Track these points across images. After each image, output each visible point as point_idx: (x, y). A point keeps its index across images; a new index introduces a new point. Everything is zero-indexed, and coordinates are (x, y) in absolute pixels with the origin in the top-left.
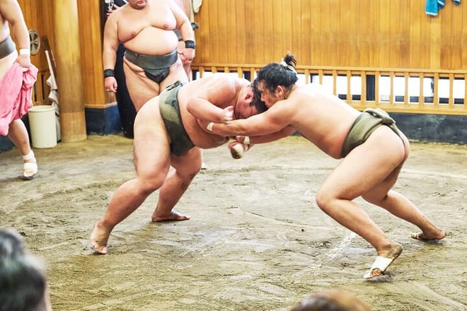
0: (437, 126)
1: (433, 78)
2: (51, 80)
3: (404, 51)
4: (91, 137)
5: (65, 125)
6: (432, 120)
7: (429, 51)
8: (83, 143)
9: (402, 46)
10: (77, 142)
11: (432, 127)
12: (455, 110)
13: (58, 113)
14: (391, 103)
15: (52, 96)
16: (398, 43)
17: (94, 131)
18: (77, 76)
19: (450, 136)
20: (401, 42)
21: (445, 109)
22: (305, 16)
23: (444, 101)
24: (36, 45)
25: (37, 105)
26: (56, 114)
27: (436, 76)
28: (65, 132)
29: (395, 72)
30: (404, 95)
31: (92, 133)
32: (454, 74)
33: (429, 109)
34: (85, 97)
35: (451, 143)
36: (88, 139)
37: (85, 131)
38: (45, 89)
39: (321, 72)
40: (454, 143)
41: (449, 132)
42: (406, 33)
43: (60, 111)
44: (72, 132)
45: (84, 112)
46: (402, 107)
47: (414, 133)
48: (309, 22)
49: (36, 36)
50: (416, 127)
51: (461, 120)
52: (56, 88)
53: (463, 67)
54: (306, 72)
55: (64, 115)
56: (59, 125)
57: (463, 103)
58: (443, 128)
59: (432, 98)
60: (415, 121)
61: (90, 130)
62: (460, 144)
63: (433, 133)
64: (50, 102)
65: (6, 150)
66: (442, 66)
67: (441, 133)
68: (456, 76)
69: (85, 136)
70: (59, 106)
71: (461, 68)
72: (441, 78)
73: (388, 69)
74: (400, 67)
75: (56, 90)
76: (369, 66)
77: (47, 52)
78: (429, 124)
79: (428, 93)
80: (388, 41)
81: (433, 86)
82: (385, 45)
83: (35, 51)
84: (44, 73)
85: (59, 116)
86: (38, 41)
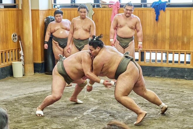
0: (168, 71)
1: (166, 53)
2: (21, 52)
3: (155, 42)
4: (35, 74)
5: (26, 69)
6: (166, 69)
7: (165, 42)
8: (33, 76)
9: (154, 40)
10: (30, 75)
11: (166, 72)
12: (174, 65)
13: (23, 64)
14: (150, 62)
15: (21, 58)
16: (153, 39)
17: (37, 72)
18: (31, 51)
19: (173, 75)
20: (154, 39)
21: (171, 65)
23: (170, 62)
24: (16, 39)
25: (16, 61)
26: (23, 65)
27: (168, 52)
28: (26, 72)
29: (152, 51)
30: (155, 59)
31: (36, 72)
32: (175, 51)
33: (165, 65)
34: (34, 58)
35: (173, 78)
36: (34, 74)
37: (33, 71)
38: (19, 55)
40: (174, 78)
41: (172, 74)
42: (156, 36)
43: (24, 64)
44: (29, 72)
45: (33, 64)
46: (154, 64)
47: (159, 74)
49: (16, 35)
50: (160, 72)
51: (177, 69)
52: (23, 55)
53: (178, 49)
55: (26, 65)
56: (24, 69)
57: (178, 63)
58: (170, 72)
59: (166, 60)
60: (159, 69)
61: (35, 71)
62: (177, 79)
63: (166, 74)
64: (21, 60)
65: (3, 78)
66: (170, 49)
67: (169, 74)
68: (175, 52)
69: (33, 73)
70: (24, 62)
71: (177, 49)
72: (169, 53)
73: (149, 50)
74: (154, 49)
75: (23, 56)
77: (20, 41)
78: (165, 71)
79: (164, 58)
80: (149, 39)
81: (166, 56)
82: (148, 40)
83: (16, 41)
84: (19, 49)
85: (24, 65)
86: (17, 37)
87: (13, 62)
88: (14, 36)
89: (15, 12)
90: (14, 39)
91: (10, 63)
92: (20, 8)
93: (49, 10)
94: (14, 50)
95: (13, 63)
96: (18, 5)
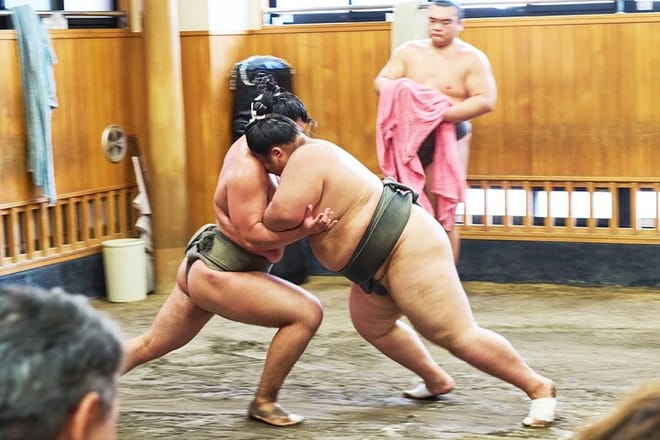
2: (141, 201)
5: (161, 267)
13: (150, 249)
15: (142, 223)
18: (181, 193)
22: (523, 101)
24: (119, 148)
25: (119, 237)
26: (147, 252)
28: (160, 278)
38: (133, 213)
39: (547, 185)
43: (153, 247)
44: (171, 279)
48: (528, 109)
49: (119, 135)
52: (148, 212)
54: (526, 184)
55: (160, 252)
56: (150, 266)
64: (136, 234)
70: (153, 239)
75: (149, 216)
76: (620, 175)
77: (135, 159)
80: (649, 135)
82: (645, 141)
83: (118, 157)
84: (131, 190)
85: (152, 253)
86: (122, 142)
87: (106, 240)
88: (111, 138)
89: (116, 44)
90: (111, 150)
91: (94, 244)
92: (137, 28)
93: (251, 33)
94: (111, 195)
95: (106, 243)
96: (128, 15)
